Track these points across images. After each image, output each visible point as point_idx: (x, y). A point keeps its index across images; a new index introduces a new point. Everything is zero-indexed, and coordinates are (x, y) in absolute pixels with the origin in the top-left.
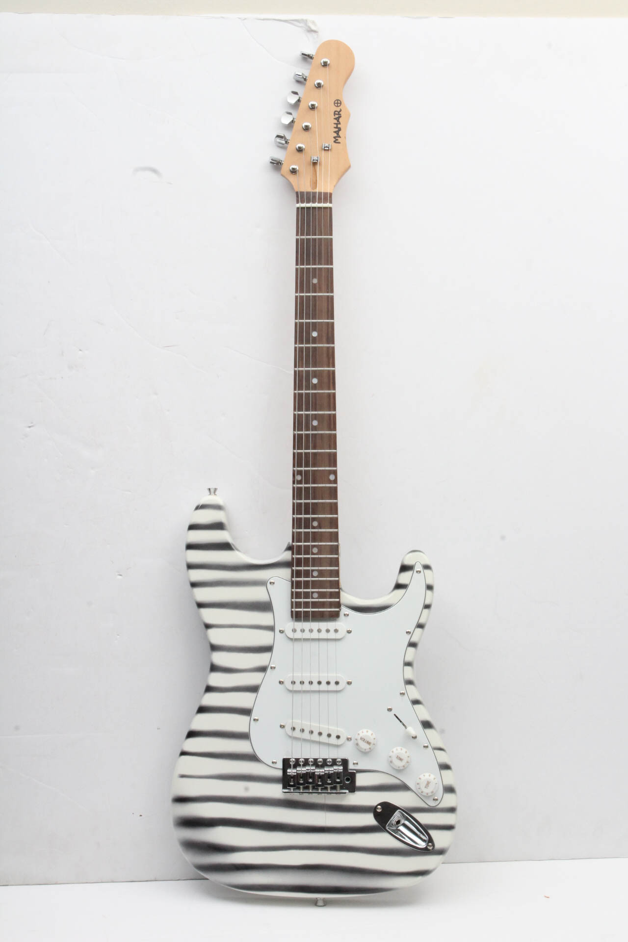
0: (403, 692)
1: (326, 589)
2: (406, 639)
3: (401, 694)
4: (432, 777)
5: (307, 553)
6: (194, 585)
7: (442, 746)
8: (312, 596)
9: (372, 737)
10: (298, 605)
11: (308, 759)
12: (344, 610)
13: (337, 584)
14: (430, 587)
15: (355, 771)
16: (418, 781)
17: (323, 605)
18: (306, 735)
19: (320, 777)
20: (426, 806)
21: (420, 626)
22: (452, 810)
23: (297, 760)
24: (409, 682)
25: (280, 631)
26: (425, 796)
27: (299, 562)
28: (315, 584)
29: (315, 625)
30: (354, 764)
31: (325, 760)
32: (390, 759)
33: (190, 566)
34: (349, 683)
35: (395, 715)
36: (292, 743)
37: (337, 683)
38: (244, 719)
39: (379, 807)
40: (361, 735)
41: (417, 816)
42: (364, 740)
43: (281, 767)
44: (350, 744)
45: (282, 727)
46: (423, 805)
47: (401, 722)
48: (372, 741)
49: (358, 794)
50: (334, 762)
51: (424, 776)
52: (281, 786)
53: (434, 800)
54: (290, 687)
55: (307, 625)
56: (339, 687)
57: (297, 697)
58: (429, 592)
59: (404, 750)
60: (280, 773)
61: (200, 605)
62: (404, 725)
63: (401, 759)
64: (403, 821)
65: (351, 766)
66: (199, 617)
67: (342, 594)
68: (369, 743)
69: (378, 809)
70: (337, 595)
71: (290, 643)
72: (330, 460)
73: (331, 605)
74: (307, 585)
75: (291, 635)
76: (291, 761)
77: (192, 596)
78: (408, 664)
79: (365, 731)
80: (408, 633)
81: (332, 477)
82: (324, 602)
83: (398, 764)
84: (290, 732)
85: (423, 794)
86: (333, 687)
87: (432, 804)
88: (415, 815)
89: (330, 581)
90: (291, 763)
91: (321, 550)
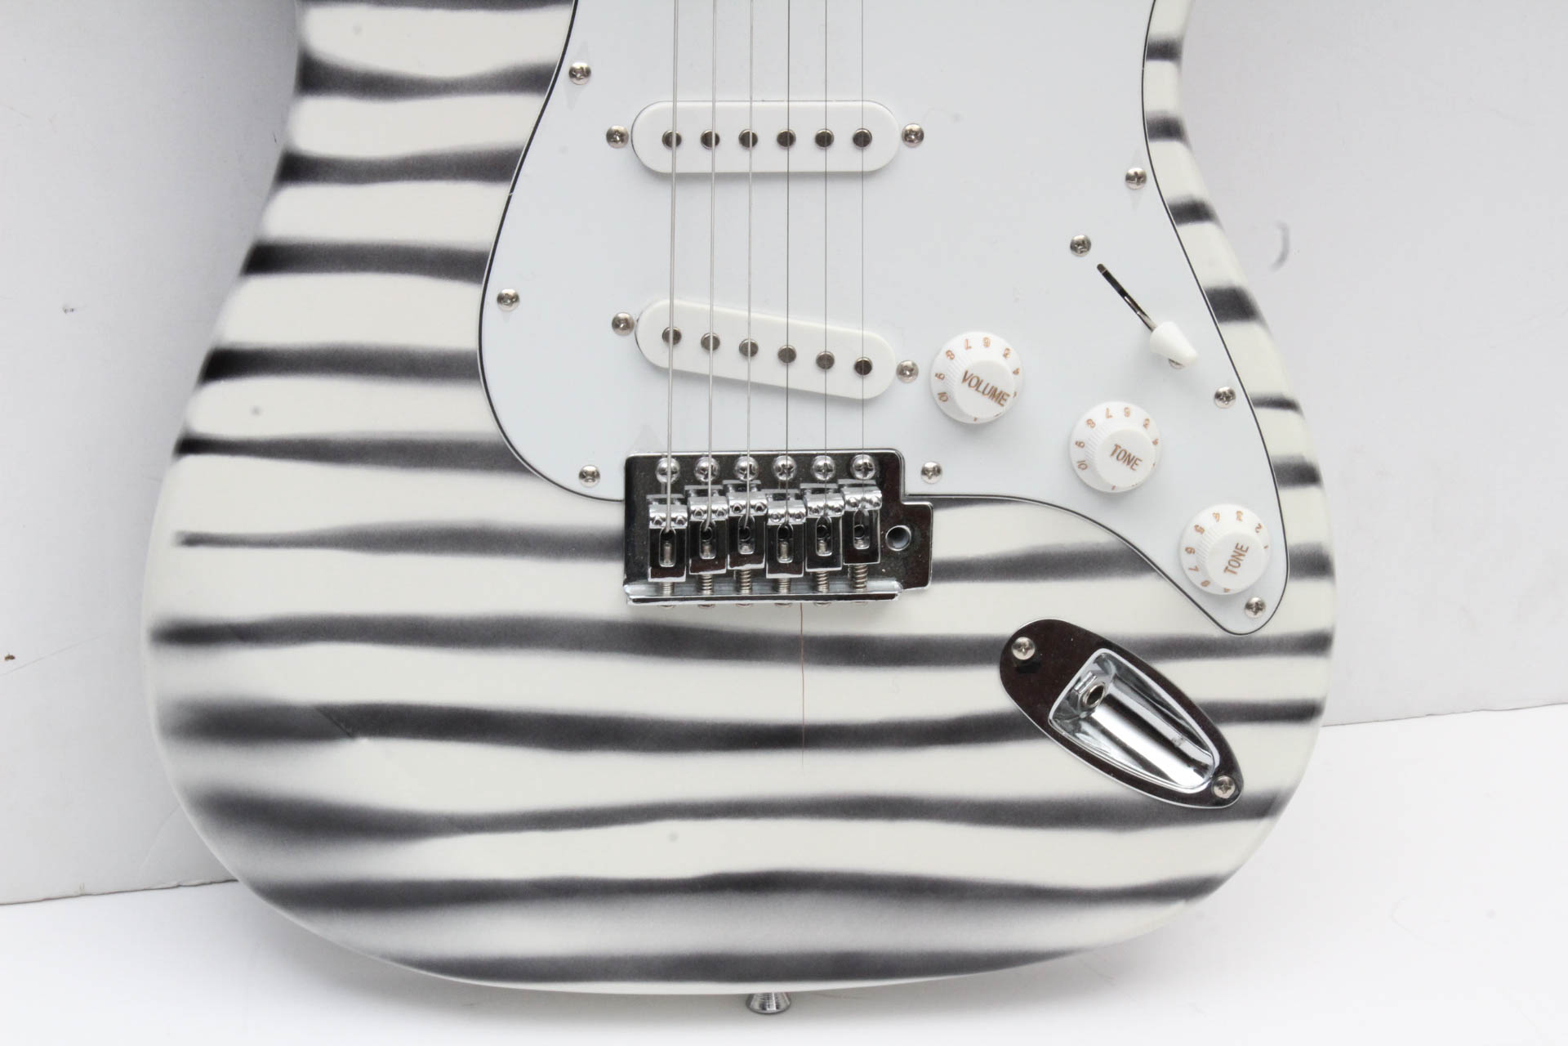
0: (1139, 170)
3: (1129, 178)
4: (1250, 518)
7: (1288, 392)
9: (1008, 365)
11: (734, 459)
15: (927, 503)
16: (1192, 539)
18: (727, 362)
19: (784, 532)
20: (1215, 633)
22: (1317, 644)
23: (688, 464)
24: (1165, 129)
26: (1209, 595)
30: (925, 472)
31: (805, 462)
32: (1078, 455)
34: (913, 137)
35: (1101, 268)
36: (668, 395)
37: (862, 139)
38: (460, 294)
39: (1023, 640)
40: (966, 361)
41: (1175, 671)
42: (979, 383)
43: (619, 492)
44: (913, 390)
45: (622, 325)
46: (1202, 628)
47: (1123, 293)
48: (1006, 384)
49: (938, 592)
50: (844, 464)
51: (1217, 516)
52: (615, 570)
53: (1249, 606)
54: (662, 160)
56: (871, 158)
57: (695, 200)
59: (1138, 414)
60: (612, 519)
62: (1135, 306)
63: (1130, 460)
64: (1112, 689)
65: (913, 483)
68: (997, 396)
69: (1019, 647)
76: (663, 472)
78: (1162, 51)
79: (976, 337)
83: (1118, 476)
84: (658, 352)
85: (1207, 589)
86: (843, 155)
87: (1240, 623)
88: (1170, 669)
90: (662, 479)
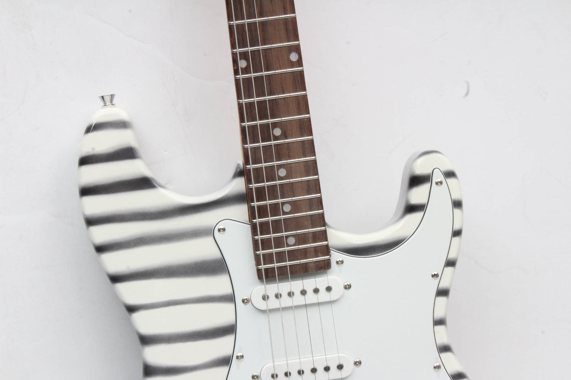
0: (438, 364)
1: (308, 229)
2: (433, 286)
3: (435, 367)
5: (271, 178)
6: (100, 249)
8: (287, 244)
10: (268, 258)
12: (335, 256)
13: (321, 220)
14: (457, 204)
17: (305, 253)
21: (450, 263)
24: (445, 349)
25: (243, 301)
27: (261, 194)
28: (291, 224)
29: (296, 285)
33: (91, 222)
34: (358, 363)
37: (340, 367)
55: (284, 287)
56: (344, 373)
58: (457, 211)
61: (115, 279)
66: (116, 297)
67: (330, 232)
70: (323, 236)
71: (262, 318)
72: (287, 30)
73: (317, 251)
74: (277, 226)
75: (262, 305)
77: (101, 267)
78: (440, 322)
80: (435, 276)
81: (294, 57)
82: (305, 250)
86: (334, 373)
89: (311, 216)
91: (291, 171)
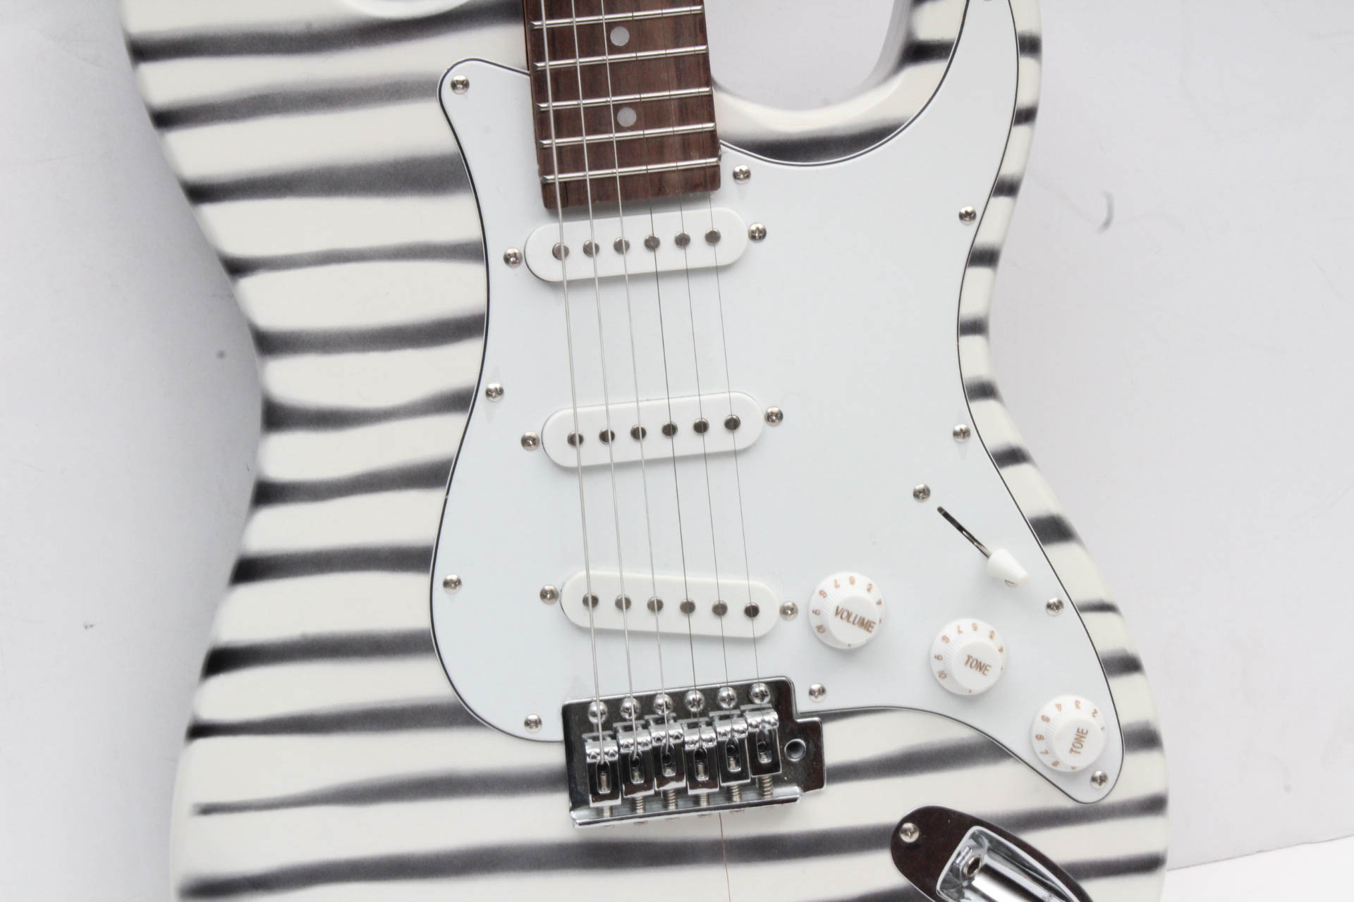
0: (963, 427)
1: (669, 90)
2: (961, 240)
3: (956, 434)
4: (1088, 706)
6: (165, 119)
7: (1107, 598)
8: (617, 124)
9: (871, 598)
10: (571, 158)
11: (651, 698)
12: (732, 160)
13: (699, 70)
14: (1029, 46)
15: (816, 719)
16: (1040, 727)
17: (658, 149)
18: (639, 618)
19: (700, 755)
20: (1066, 804)
21: (1006, 188)
22: (1154, 805)
23: (614, 706)
24: (982, 391)
25: (507, 259)
26: (1060, 774)
28: (628, 77)
29: (636, 225)
30: (812, 693)
31: (711, 695)
32: (937, 666)
33: (142, 51)
34: (774, 418)
35: (940, 510)
36: (594, 649)
37: (732, 424)
38: (411, 584)
39: (908, 826)
40: (837, 598)
41: (1038, 839)
42: (849, 615)
43: (560, 736)
44: (795, 626)
45: (549, 596)
46: (1058, 802)
47: (961, 529)
48: (872, 614)
49: (833, 793)
50: (744, 693)
51: (1059, 707)
52: (561, 800)
53: (1094, 779)
54: (569, 457)
55: (606, 229)
56: (741, 438)
57: (599, 486)
58: (1027, 62)
59: (984, 627)
60: (555, 757)
61: (200, 193)
62: (972, 539)
63: (981, 667)
64: (987, 860)
65: (803, 704)
66: (201, 239)
67: (720, 100)
68: (865, 624)
69: (905, 832)
70: (705, 108)
71: (553, 302)
73: (687, 146)
74: (594, 80)
75: (552, 270)
76: (594, 715)
77: (164, 162)
78: (972, 327)
79: (843, 577)
80: (967, 216)
82: (661, 140)
83: (973, 682)
84: (581, 615)
85: (1059, 768)
86: (717, 438)
87: (1088, 794)
88: (1034, 838)
89: (678, 59)
90: (593, 720)
